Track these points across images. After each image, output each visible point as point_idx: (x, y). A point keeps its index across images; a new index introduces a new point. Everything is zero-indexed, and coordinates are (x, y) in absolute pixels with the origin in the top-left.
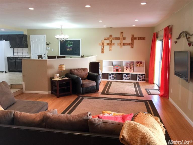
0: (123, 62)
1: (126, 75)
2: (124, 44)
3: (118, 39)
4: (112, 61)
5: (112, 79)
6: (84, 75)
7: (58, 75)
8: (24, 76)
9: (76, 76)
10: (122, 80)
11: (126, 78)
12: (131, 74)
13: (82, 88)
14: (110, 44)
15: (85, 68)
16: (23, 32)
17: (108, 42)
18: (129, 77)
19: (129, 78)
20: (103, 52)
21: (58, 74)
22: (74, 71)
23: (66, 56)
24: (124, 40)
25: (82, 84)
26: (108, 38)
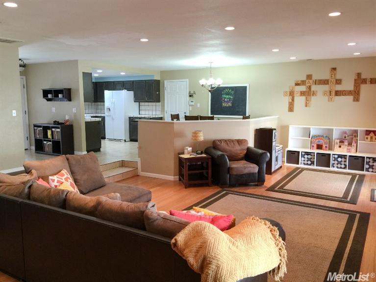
0: (333, 129)
1: (338, 157)
2: (338, 93)
3: (325, 82)
4: (310, 128)
5: (307, 164)
6: (239, 152)
7: (190, 149)
8: (140, 148)
9: (220, 153)
10: (329, 167)
11: (337, 164)
12: (350, 156)
13: (228, 176)
14: (308, 93)
15: (242, 140)
16: (153, 76)
17: (303, 88)
18: (345, 161)
19: (345, 165)
20: (291, 109)
21: (190, 147)
22: (219, 143)
23: (215, 116)
24: (338, 84)
25: (229, 168)
26: (303, 81)
